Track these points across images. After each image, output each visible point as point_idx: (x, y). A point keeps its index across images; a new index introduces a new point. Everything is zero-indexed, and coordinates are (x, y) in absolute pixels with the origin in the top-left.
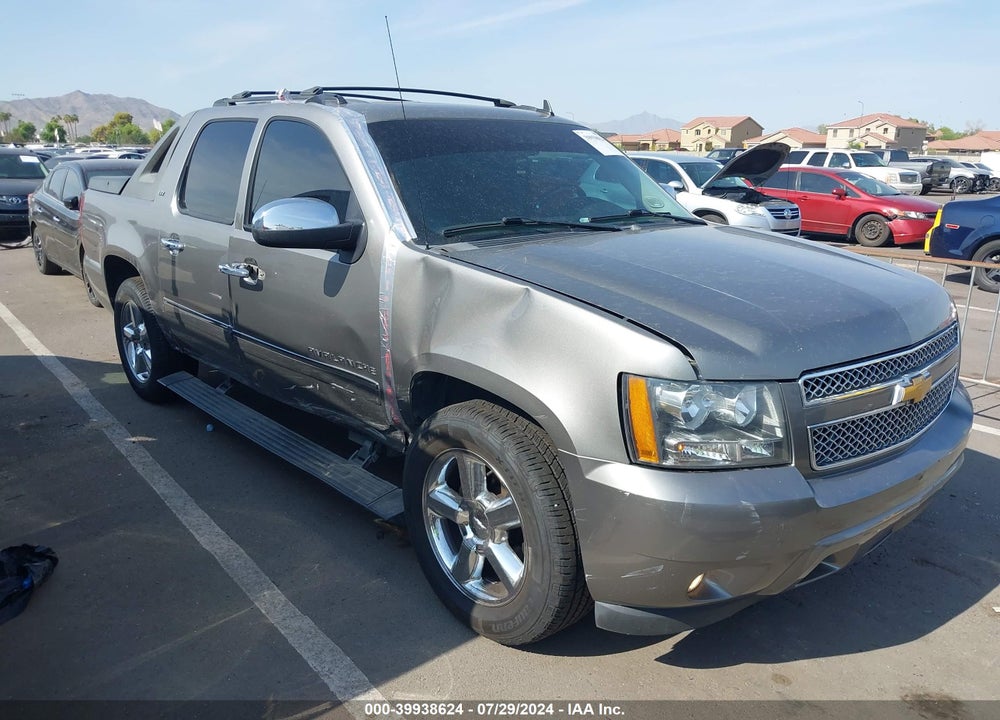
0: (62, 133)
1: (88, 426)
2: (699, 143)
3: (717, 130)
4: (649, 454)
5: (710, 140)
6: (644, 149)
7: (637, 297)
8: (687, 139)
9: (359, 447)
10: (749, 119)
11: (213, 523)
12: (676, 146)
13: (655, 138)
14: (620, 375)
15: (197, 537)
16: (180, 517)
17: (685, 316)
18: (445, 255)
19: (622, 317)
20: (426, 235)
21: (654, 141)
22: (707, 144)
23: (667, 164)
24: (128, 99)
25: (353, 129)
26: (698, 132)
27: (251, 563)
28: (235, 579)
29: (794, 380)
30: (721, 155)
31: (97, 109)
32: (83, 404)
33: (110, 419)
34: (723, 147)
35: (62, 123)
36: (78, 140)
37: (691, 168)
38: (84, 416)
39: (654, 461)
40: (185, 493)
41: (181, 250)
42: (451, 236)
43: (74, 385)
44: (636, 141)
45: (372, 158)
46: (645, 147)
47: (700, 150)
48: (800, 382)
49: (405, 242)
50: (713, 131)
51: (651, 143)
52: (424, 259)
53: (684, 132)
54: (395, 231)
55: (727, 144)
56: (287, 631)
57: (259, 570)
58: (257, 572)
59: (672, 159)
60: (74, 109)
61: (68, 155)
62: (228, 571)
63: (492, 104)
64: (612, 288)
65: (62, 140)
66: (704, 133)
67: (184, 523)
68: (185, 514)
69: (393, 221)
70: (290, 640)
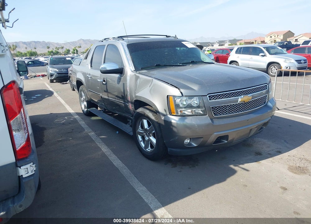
0: (77, 51)
1: (85, 132)
2: (271, 40)
3: (278, 36)
4: (174, 113)
5: (275, 39)
6: (252, 44)
7: (175, 79)
8: (267, 40)
9: (129, 122)
10: (289, 31)
11: (118, 159)
12: (263, 42)
13: (256, 40)
14: (168, 96)
15: (114, 163)
16: (109, 157)
17: (183, 83)
18: (140, 73)
19: (169, 84)
20: (137, 69)
21: (256, 41)
22: (274, 41)
23: (259, 48)
24: (94, 40)
25: (123, 46)
26: (271, 37)
27: (128, 170)
28: (124, 175)
29: (206, 96)
30: (279, 44)
31: (86, 44)
32: (83, 126)
33: (90, 130)
34: (280, 41)
35: (77, 48)
36: (81, 53)
37: (268, 49)
38: (83, 129)
39: (175, 114)
40: (111, 151)
41: (91, 77)
42: (142, 69)
43: (80, 121)
44: (249, 41)
45: (127, 52)
46: (253, 43)
47: (272, 43)
48: (208, 96)
49: (132, 71)
50: (276, 36)
51: (254, 42)
52: (135, 75)
53: (266, 37)
54: (130, 68)
55: (281, 40)
56: (139, 190)
57: (131, 173)
58: (130, 173)
59: (261, 46)
60: (80, 44)
61: (79, 57)
62: (122, 173)
63: (165, 37)
64: (171, 78)
65: (77, 53)
66: (273, 37)
67: (110, 159)
68: (110, 157)
69: (130, 66)
70: (139, 193)
